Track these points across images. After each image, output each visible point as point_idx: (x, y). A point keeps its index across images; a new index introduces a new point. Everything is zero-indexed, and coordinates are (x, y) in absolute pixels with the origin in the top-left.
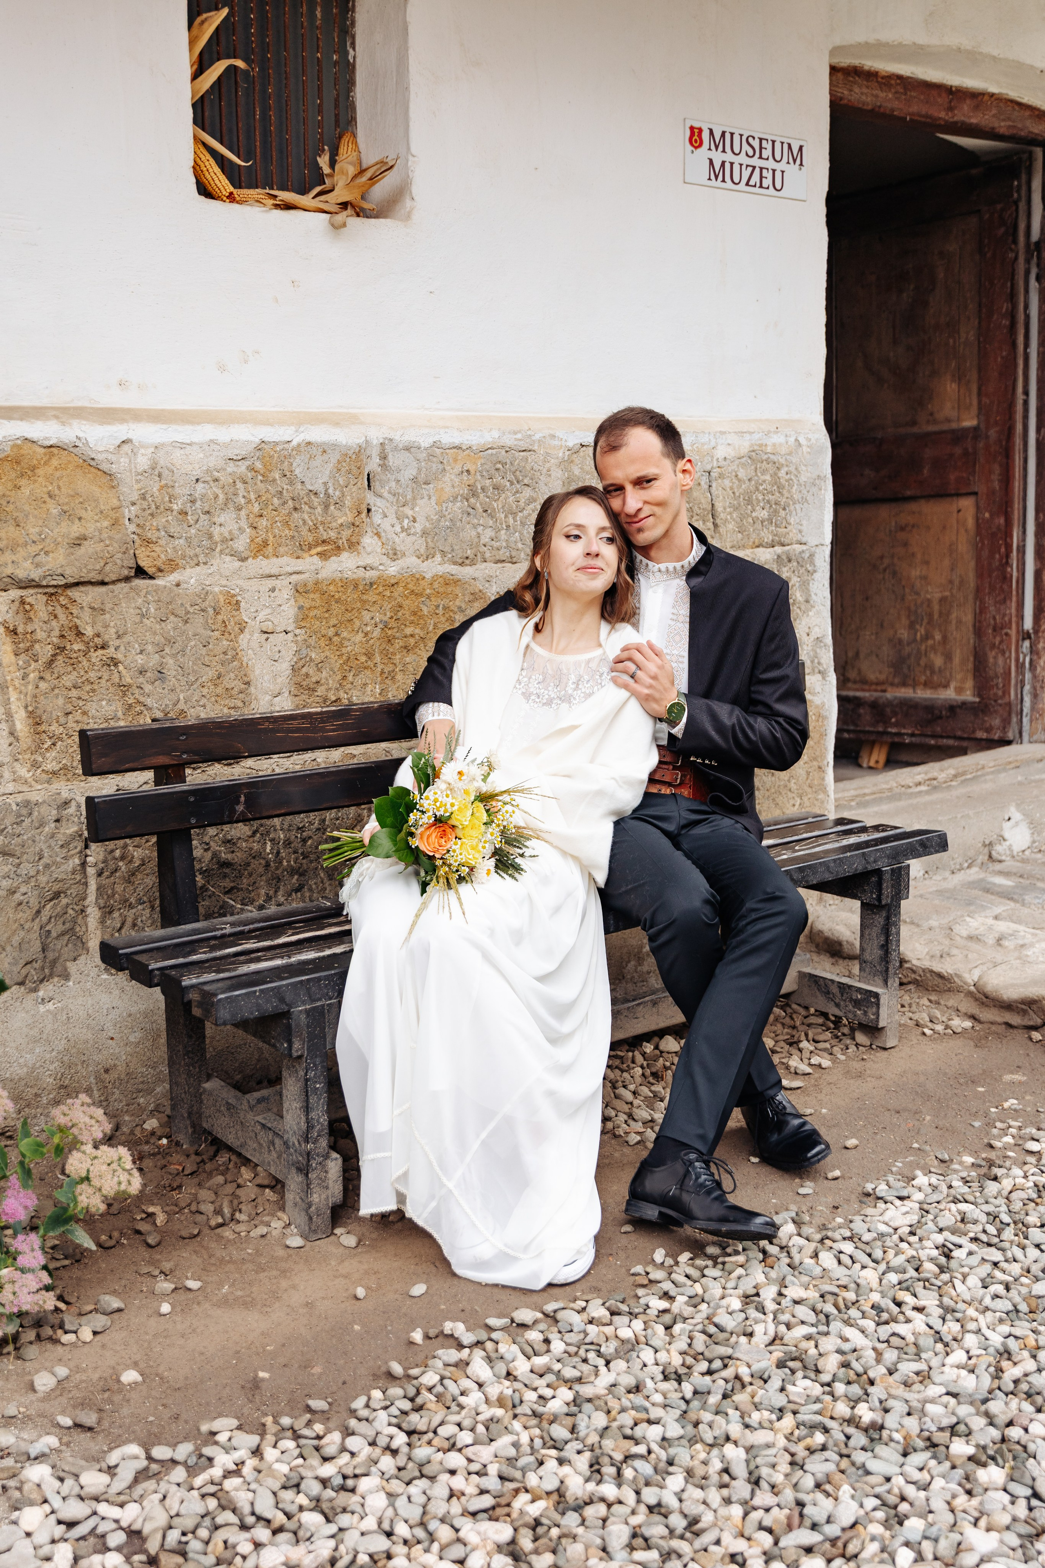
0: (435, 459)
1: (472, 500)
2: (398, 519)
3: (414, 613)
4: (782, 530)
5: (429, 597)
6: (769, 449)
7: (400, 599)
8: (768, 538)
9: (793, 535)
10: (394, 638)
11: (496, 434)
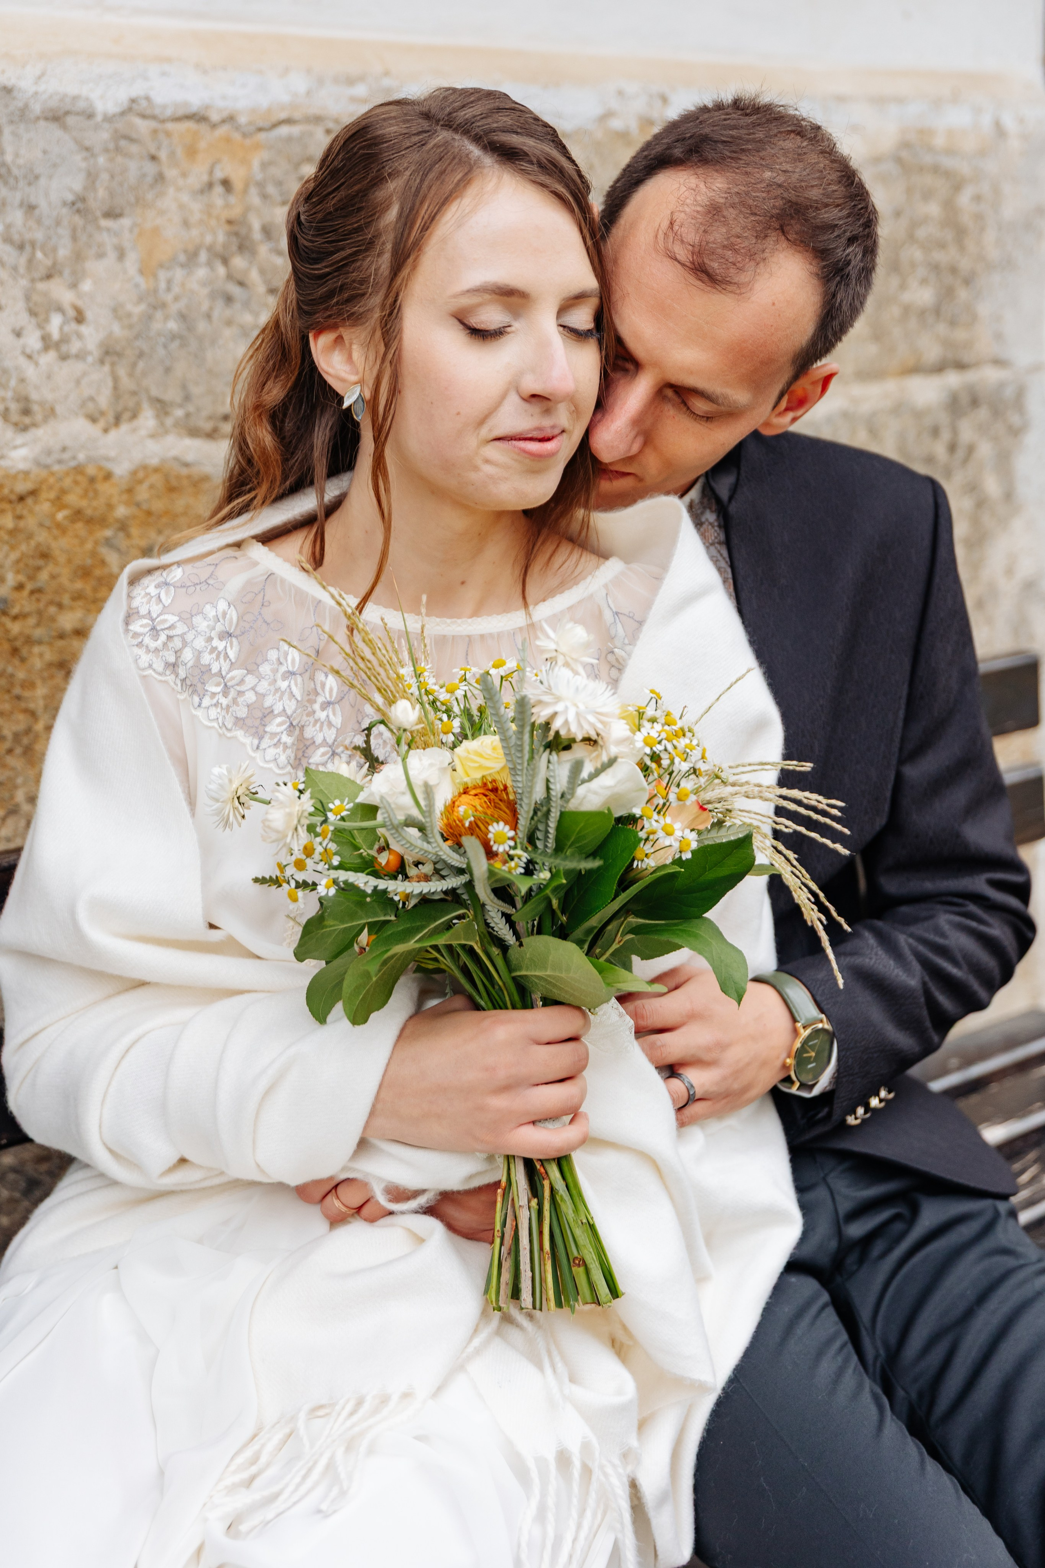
0: (134, 149)
1: (239, 262)
2: (33, 313)
3: (85, 573)
4: (960, 335)
5: (123, 526)
6: (939, 141)
7: (42, 537)
8: (932, 352)
9: (985, 345)
10: (29, 641)
11: (299, 84)
